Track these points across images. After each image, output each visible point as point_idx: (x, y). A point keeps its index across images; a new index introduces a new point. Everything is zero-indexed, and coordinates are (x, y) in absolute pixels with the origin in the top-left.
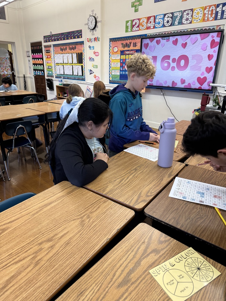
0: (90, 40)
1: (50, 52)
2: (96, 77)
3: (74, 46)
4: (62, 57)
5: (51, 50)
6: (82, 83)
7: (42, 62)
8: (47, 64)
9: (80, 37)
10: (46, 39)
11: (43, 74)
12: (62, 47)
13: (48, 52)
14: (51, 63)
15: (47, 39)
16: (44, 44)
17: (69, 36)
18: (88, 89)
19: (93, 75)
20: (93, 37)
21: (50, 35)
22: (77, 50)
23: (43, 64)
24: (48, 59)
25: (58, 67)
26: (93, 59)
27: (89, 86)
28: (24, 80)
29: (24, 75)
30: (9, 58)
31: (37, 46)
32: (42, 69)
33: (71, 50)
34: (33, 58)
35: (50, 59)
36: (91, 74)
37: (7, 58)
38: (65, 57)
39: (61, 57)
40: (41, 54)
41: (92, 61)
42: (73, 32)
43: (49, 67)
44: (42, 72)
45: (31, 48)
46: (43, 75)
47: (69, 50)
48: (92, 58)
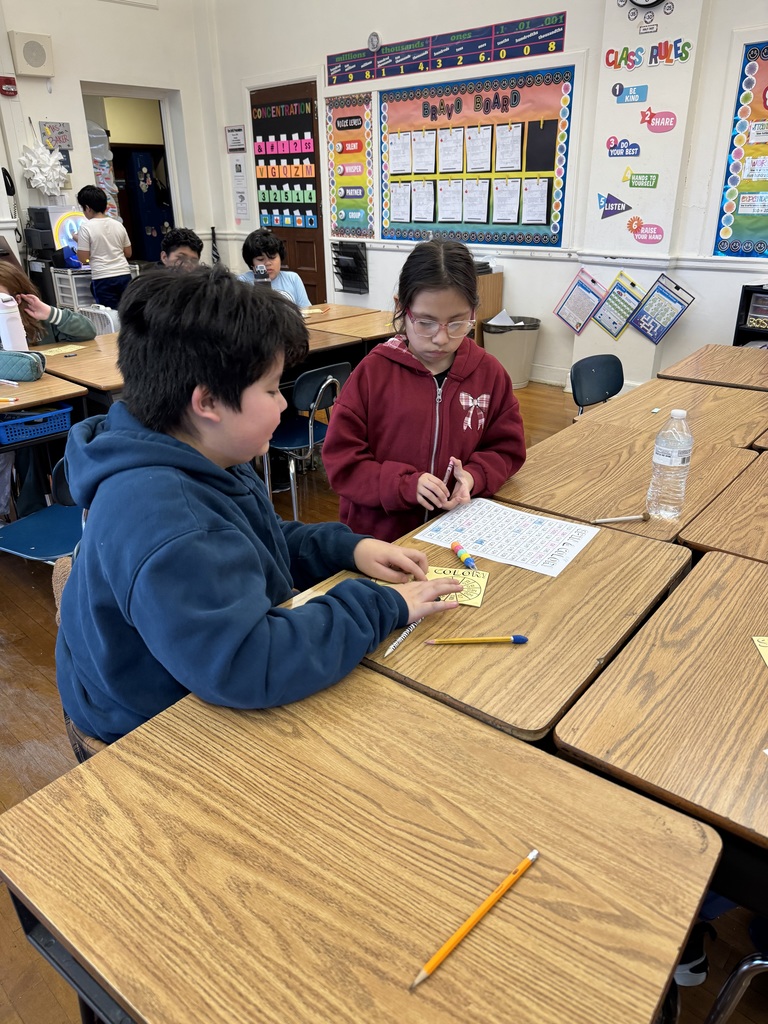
0: (628, 58)
1: (359, 127)
2: (640, 227)
3: (508, 92)
4: (427, 144)
5: (366, 119)
6: (536, 255)
7: (309, 172)
8: (337, 179)
9: (552, 46)
10: (343, 68)
11: (311, 222)
12: (435, 102)
13: (349, 124)
14: (360, 174)
15: (348, 68)
16: (324, 91)
17: (482, 49)
18: (581, 284)
19: (622, 219)
20: (650, 42)
21: (367, 51)
22: (524, 111)
23: (316, 182)
24: (344, 155)
25: (399, 190)
26: (635, 146)
27: (587, 268)
28: (214, 249)
29: (213, 228)
30: (109, 162)
31: (289, 103)
32: (307, 201)
33: (487, 111)
34: (263, 157)
35: (362, 157)
36: (606, 214)
37: (104, 161)
38: (451, 144)
39: (423, 146)
40: (308, 135)
41: (624, 155)
42: (511, 26)
43: (350, 192)
44: (309, 213)
45: (254, 114)
46: (314, 225)
47: (477, 109)
48: (625, 141)
